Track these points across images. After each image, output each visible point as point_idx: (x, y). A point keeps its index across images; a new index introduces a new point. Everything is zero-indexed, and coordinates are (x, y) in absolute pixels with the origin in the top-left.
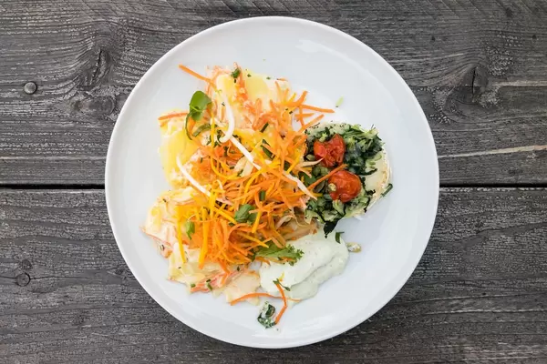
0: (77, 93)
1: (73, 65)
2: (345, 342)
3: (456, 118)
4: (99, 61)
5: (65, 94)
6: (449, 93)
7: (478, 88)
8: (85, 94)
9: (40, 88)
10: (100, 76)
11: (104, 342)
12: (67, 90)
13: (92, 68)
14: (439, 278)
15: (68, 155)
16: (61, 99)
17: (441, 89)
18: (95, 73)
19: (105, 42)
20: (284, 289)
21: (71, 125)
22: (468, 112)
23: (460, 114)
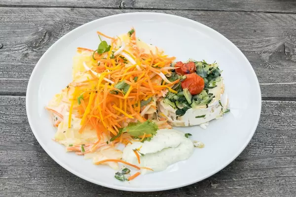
0: (27, 50)
1: (28, 38)
2: (216, 194)
3: (277, 66)
4: (45, 36)
5: (19, 50)
6: (271, 54)
7: (288, 53)
8: (32, 50)
9: (4, 47)
10: (44, 42)
11: (16, 189)
12: (21, 48)
13: (39, 39)
14: (285, 153)
15: (14, 78)
16: (17, 52)
17: (264, 53)
18: (41, 41)
19: (49, 28)
20: (140, 155)
21: (20, 64)
22: (285, 64)
23: (280, 64)
